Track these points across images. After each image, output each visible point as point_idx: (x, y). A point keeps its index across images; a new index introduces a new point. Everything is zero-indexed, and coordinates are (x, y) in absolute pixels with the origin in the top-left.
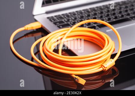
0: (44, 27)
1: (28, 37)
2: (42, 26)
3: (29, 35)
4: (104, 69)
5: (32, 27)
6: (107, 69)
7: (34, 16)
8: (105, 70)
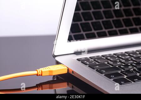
5: (51, 71)
7: (55, 56)
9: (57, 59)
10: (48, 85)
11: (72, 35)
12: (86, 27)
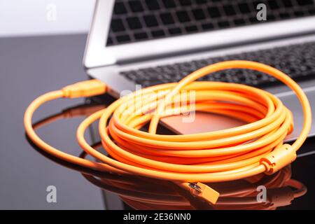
0: (112, 91)
1: (71, 115)
2: (107, 89)
3: (74, 112)
4: (269, 167)
5: (82, 91)
6: (275, 168)
7: (86, 69)
8: (272, 170)
9: (91, 72)
10: (78, 111)
11: (114, 35)
12: (134, 23)
